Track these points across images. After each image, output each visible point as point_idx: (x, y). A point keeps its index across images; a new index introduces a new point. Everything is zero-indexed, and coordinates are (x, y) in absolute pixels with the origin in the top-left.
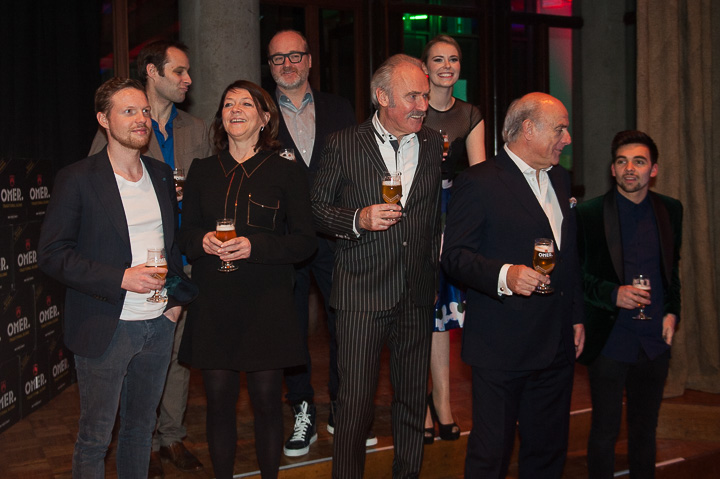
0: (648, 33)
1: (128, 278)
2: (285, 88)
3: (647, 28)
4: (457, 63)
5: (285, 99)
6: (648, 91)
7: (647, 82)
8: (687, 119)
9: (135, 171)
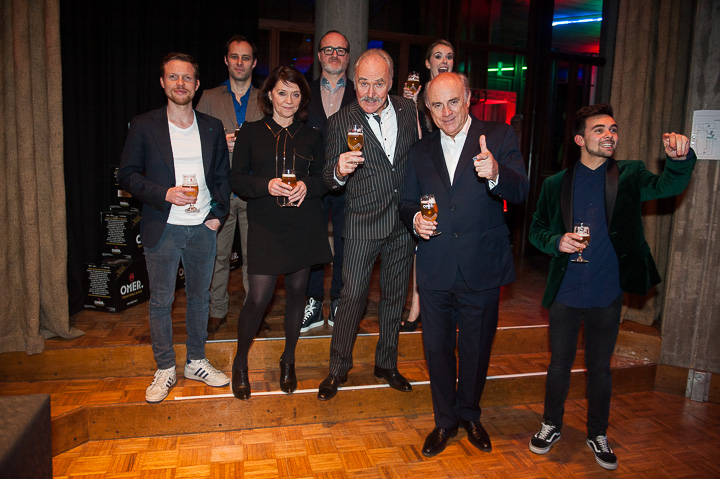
0: (625, 50)
1: (170, 195)
2: (329, 72)
3: (624, 46)
4: (451, 61)
5: (325, 80)
6: (621, 95)
7: (620, 89)
8: (650, 119)
9: (185, 120)
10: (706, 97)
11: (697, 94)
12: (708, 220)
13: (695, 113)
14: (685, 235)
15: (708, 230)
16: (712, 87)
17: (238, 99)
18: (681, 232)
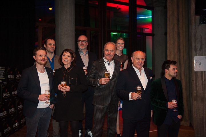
0: (170, 37)
1: (40, 97)
4: (123, 45)
5: (81, 52)
9: (43, 71)
10: (197, 52)
11: (194, 51)
12: (203, 90)
13: (195, 57)
14: (197, 95)
15: (203, 93)
16: (199, 49)
17: (51, 60)
18: (195, 94)
